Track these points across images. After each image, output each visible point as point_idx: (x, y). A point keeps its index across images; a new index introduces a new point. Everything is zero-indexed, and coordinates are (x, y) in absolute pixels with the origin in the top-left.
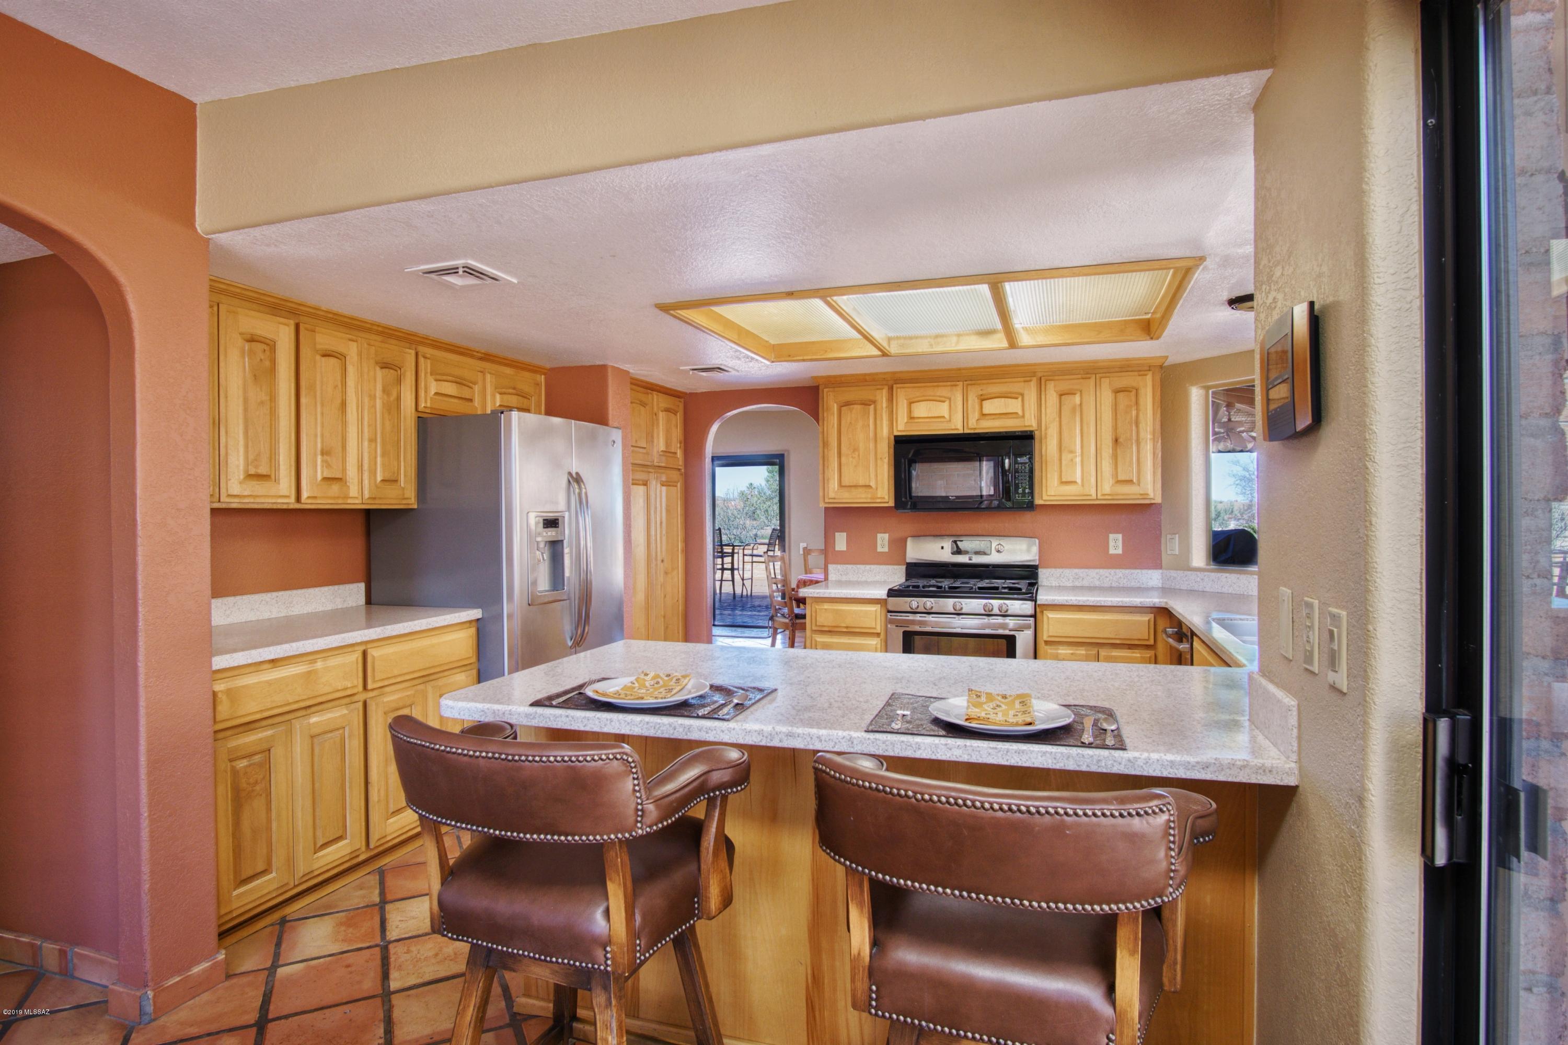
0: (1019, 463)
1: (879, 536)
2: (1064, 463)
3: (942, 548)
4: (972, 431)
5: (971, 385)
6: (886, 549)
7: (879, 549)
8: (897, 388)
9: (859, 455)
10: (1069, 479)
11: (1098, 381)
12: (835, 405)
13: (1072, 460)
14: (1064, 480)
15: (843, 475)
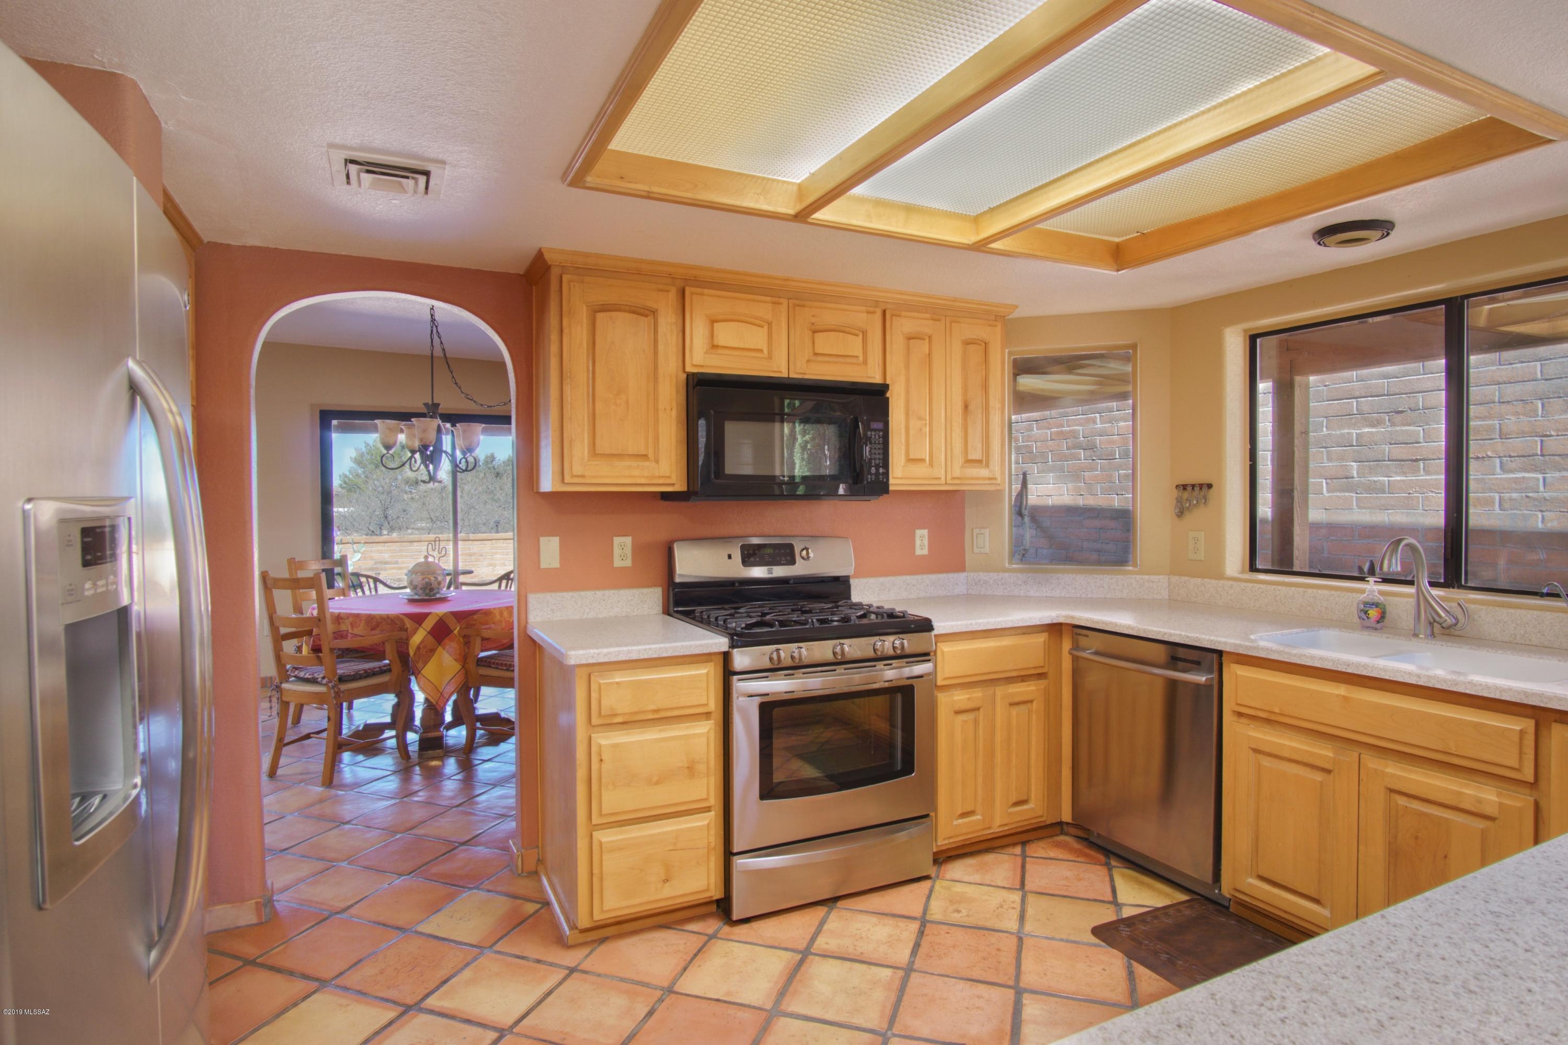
0: (872, 430)
1: (617, 540)
2: (912, 432)
3: (730, 557)
4: (800, 376)
5: (799, 306)
6: (628, 563)
7: (618, 563)
8: (692, 294)
9: (627, 402)
10: (918, 457)
11: (948, 325)
12: (585, 308)
13: (921, 430)
14: (912, 456)
15: (598, 434)
